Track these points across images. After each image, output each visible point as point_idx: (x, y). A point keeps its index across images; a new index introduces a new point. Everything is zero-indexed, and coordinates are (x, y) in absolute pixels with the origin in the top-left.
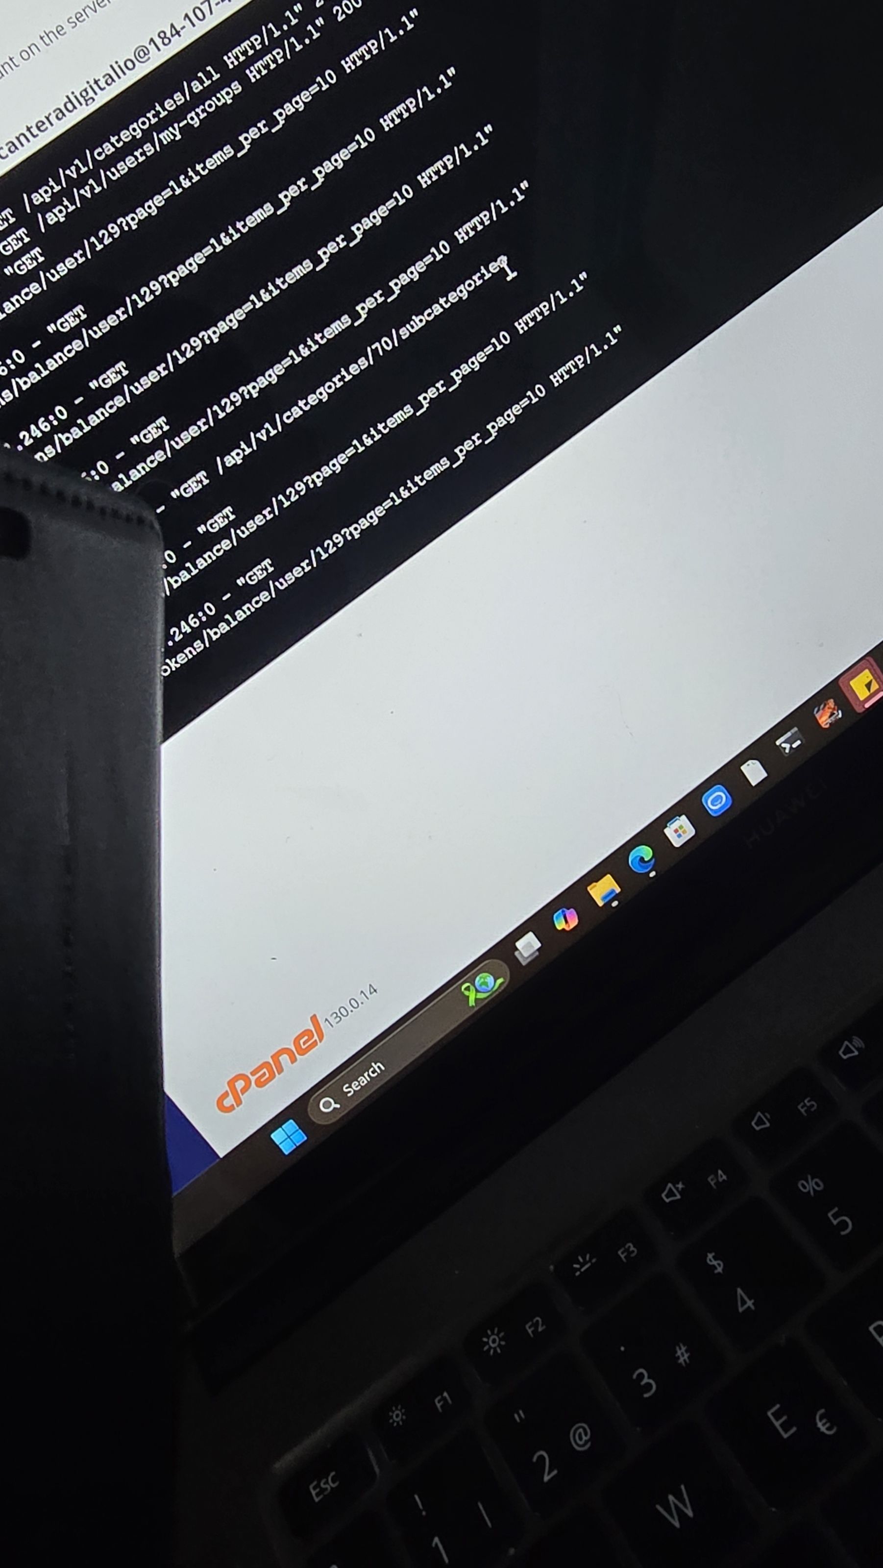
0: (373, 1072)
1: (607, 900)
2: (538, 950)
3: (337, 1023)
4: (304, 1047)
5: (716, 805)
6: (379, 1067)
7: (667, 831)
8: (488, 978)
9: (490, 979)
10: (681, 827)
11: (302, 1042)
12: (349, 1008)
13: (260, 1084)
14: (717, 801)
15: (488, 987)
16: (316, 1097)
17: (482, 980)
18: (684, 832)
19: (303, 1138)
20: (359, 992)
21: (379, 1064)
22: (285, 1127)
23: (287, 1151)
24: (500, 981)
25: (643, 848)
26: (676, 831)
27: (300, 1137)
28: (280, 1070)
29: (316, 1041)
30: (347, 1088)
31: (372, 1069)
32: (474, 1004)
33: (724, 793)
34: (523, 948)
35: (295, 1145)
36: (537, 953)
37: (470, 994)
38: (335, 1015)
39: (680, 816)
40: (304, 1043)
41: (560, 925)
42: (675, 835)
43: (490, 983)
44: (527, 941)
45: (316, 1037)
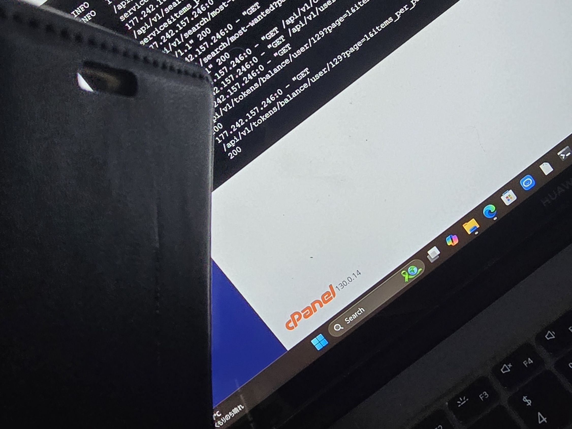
0: (359, 312)
1: (472, 231)
2: (439, 255)
3: (342, 288)
4: (326, 300)
5: (527, 185)
6: (362, 310)
7: (502, 198)
8: (414, 268)
9: (415, 269)
10: (509, 196)
11: (325, 297)
12: (348, 282)
13: (306, 317)
14: (528, 183)
15: (414, 272)
16: (332, 324)
17: (411, 269)
18: (511, 198)
19: (326, 343)
20: (352, 274)
21: (362, 309)
22: (318, 337)
23: (318, 348)
24: (420, 270)
25: (490, 206)
26: (507, 197)
27: (325, 343)
28: (315, 310)
29: (332, 297)
30: (347, 320)
31: (359, 311)
32: (408, 281)
33: (531, 178)
34: (431, 254)
35: (323, 346)
36: (438, 257)
37: (405, 276)
38: (341, 285)
39: (509, 190)
40: (326, 298)
41: (449, 243)
42: (507, 199)
43: (416, 271)
44: (433, 251)
45: (332, 295)
